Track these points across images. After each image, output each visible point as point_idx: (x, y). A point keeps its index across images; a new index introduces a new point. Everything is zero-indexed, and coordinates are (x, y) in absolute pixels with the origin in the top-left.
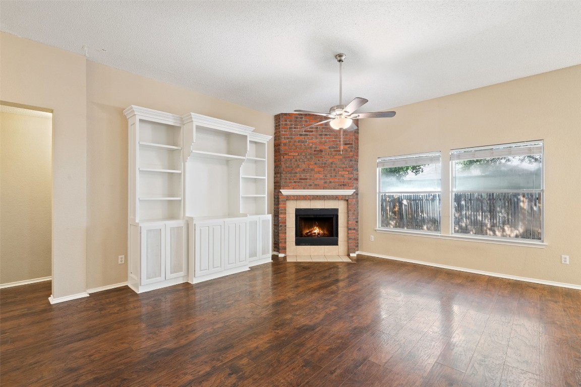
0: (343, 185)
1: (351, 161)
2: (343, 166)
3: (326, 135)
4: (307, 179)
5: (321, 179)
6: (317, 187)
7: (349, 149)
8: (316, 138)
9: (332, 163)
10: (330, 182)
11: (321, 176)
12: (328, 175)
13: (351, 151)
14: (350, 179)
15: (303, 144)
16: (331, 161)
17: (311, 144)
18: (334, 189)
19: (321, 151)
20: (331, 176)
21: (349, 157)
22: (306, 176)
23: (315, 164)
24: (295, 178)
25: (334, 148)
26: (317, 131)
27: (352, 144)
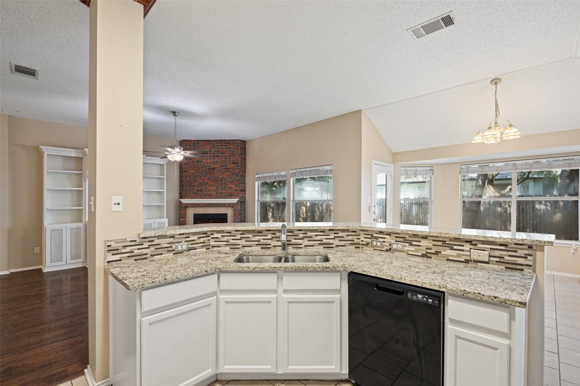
0: (231, 195)
1: (237, 176)
2: (231, 180)
3: (217, 156)
4: (202, 191)
5: (214, 191)
6: (210, 197)
7: (236, 168)
8: (210, 159)
9: (222, 178)
10: (221, 193)
11: (214, 188)
12: (220, 188)
13: (237, 168)
14: (237, 190)
15: (199, 164)
16: (221, 176)
17: (206, 164)
18: (224, 198)
19: (214, 169)
20: (222, 188)
21: (236, 173)
22: (202, 188)
23: (209, 179)
24: (193, 190)
25: (224, 166)
26: (211, 154)
27: (238, 163)
